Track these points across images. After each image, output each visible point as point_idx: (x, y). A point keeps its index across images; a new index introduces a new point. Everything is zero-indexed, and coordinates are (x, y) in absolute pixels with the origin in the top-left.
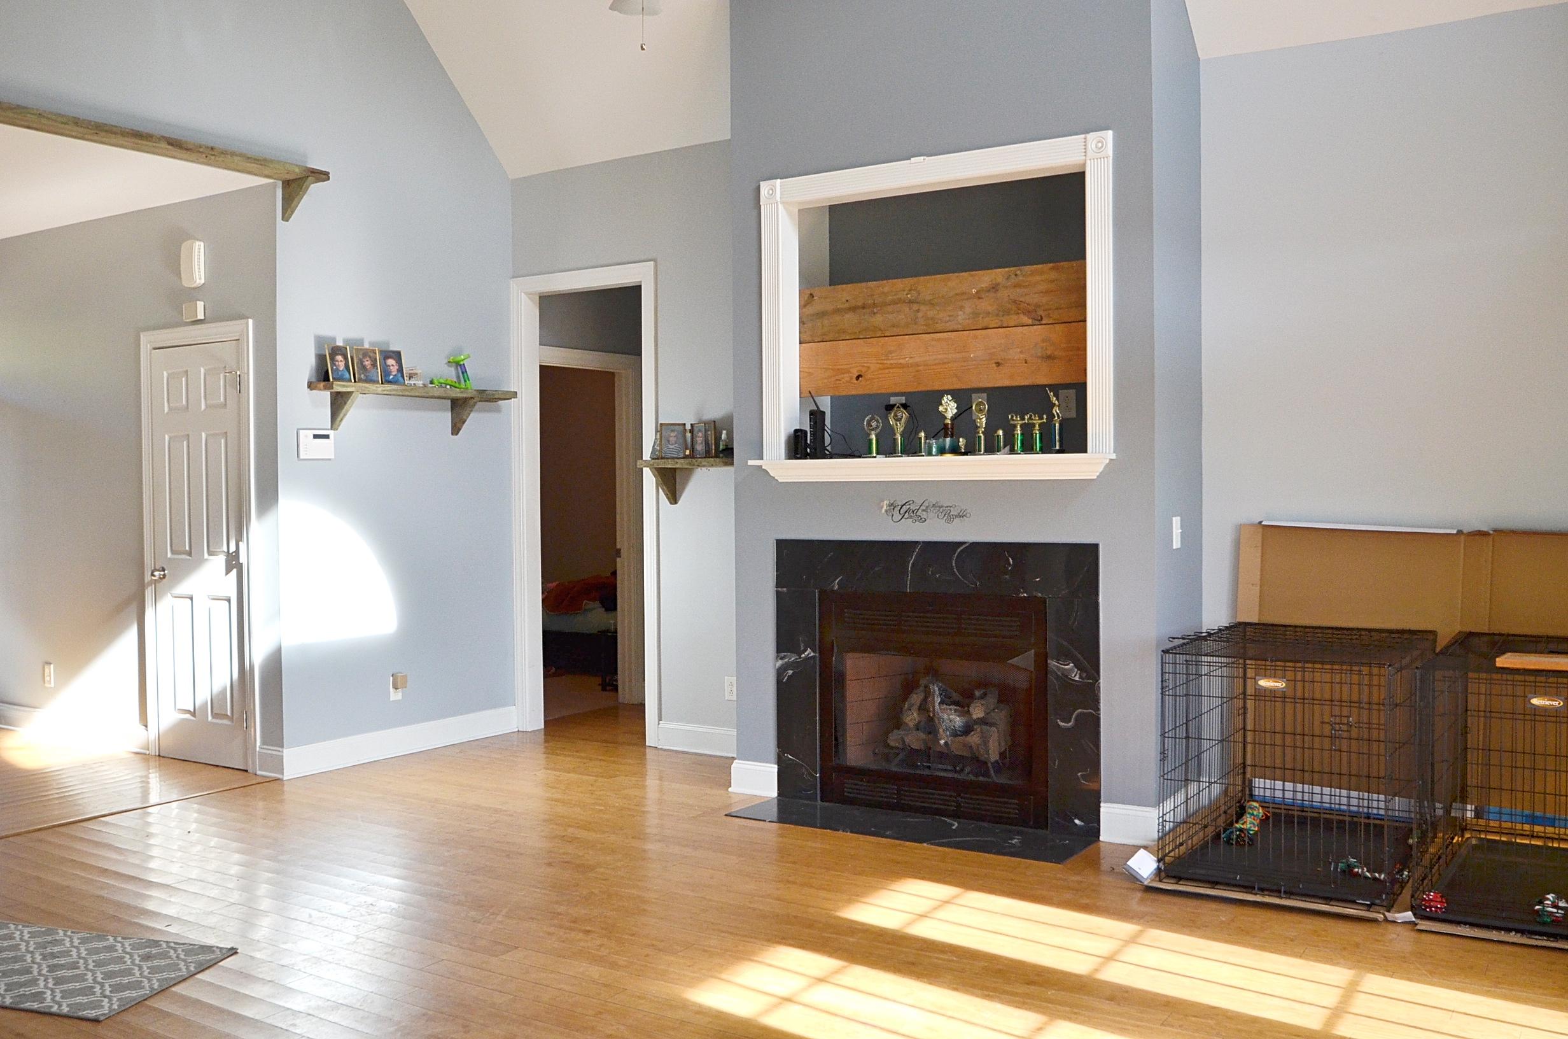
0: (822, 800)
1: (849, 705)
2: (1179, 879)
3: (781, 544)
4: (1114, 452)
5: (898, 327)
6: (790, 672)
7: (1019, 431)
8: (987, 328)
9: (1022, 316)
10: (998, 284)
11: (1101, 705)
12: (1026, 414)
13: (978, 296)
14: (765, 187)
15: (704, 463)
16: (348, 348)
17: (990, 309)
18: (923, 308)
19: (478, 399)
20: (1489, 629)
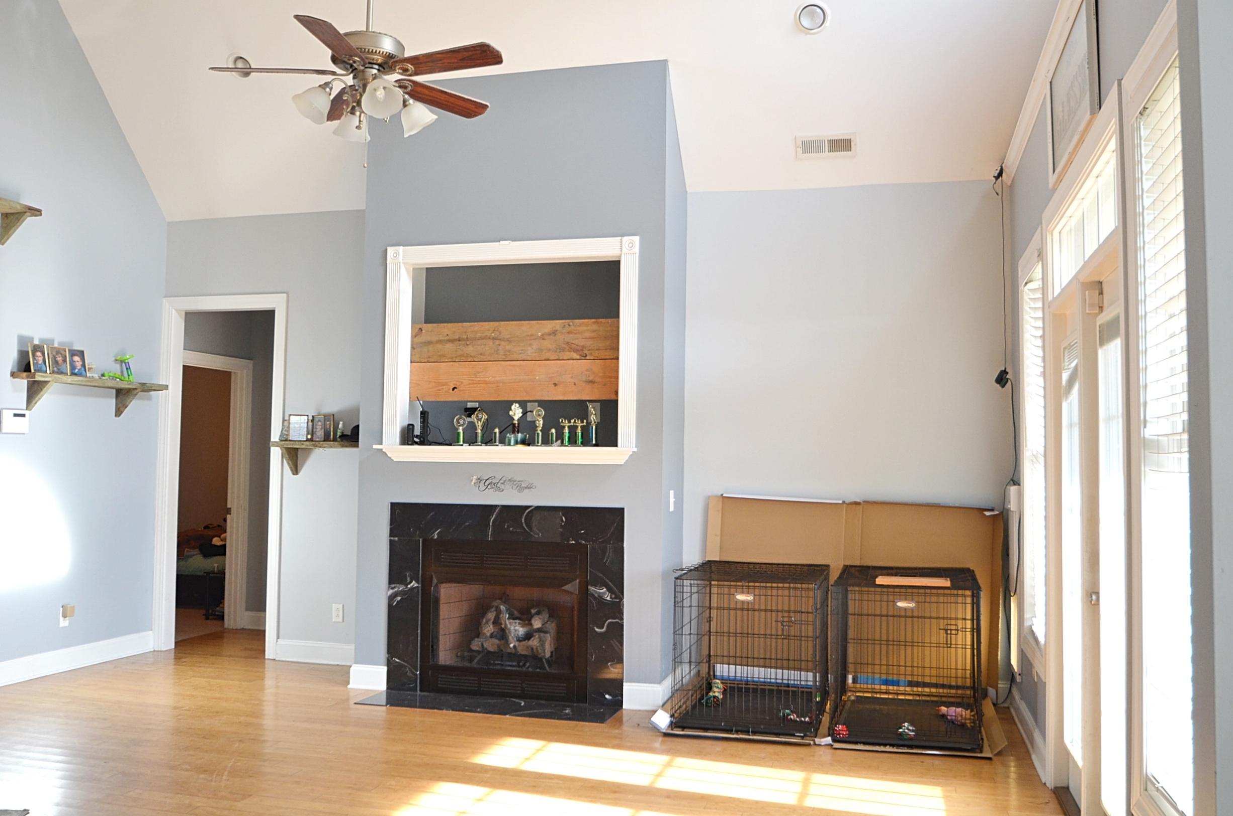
0: (421, 691)
1: (441, 621)
2: (683, 728)
3: (394, 506)
4: (636, 447)
5: (484, 355)
6: (399, 598)
7: (566, 430)
8: (548, 360)
9: (572, 353)
10: (557, 331)
11: (625, 616)
12: (572, 419)
13: (543, 338)
14: (391, 251)
15: (324, 445)
16: (45, 346)
17: (550, 347)
18: (502, 343)
19: (140, 390)
20: (860, 563)
